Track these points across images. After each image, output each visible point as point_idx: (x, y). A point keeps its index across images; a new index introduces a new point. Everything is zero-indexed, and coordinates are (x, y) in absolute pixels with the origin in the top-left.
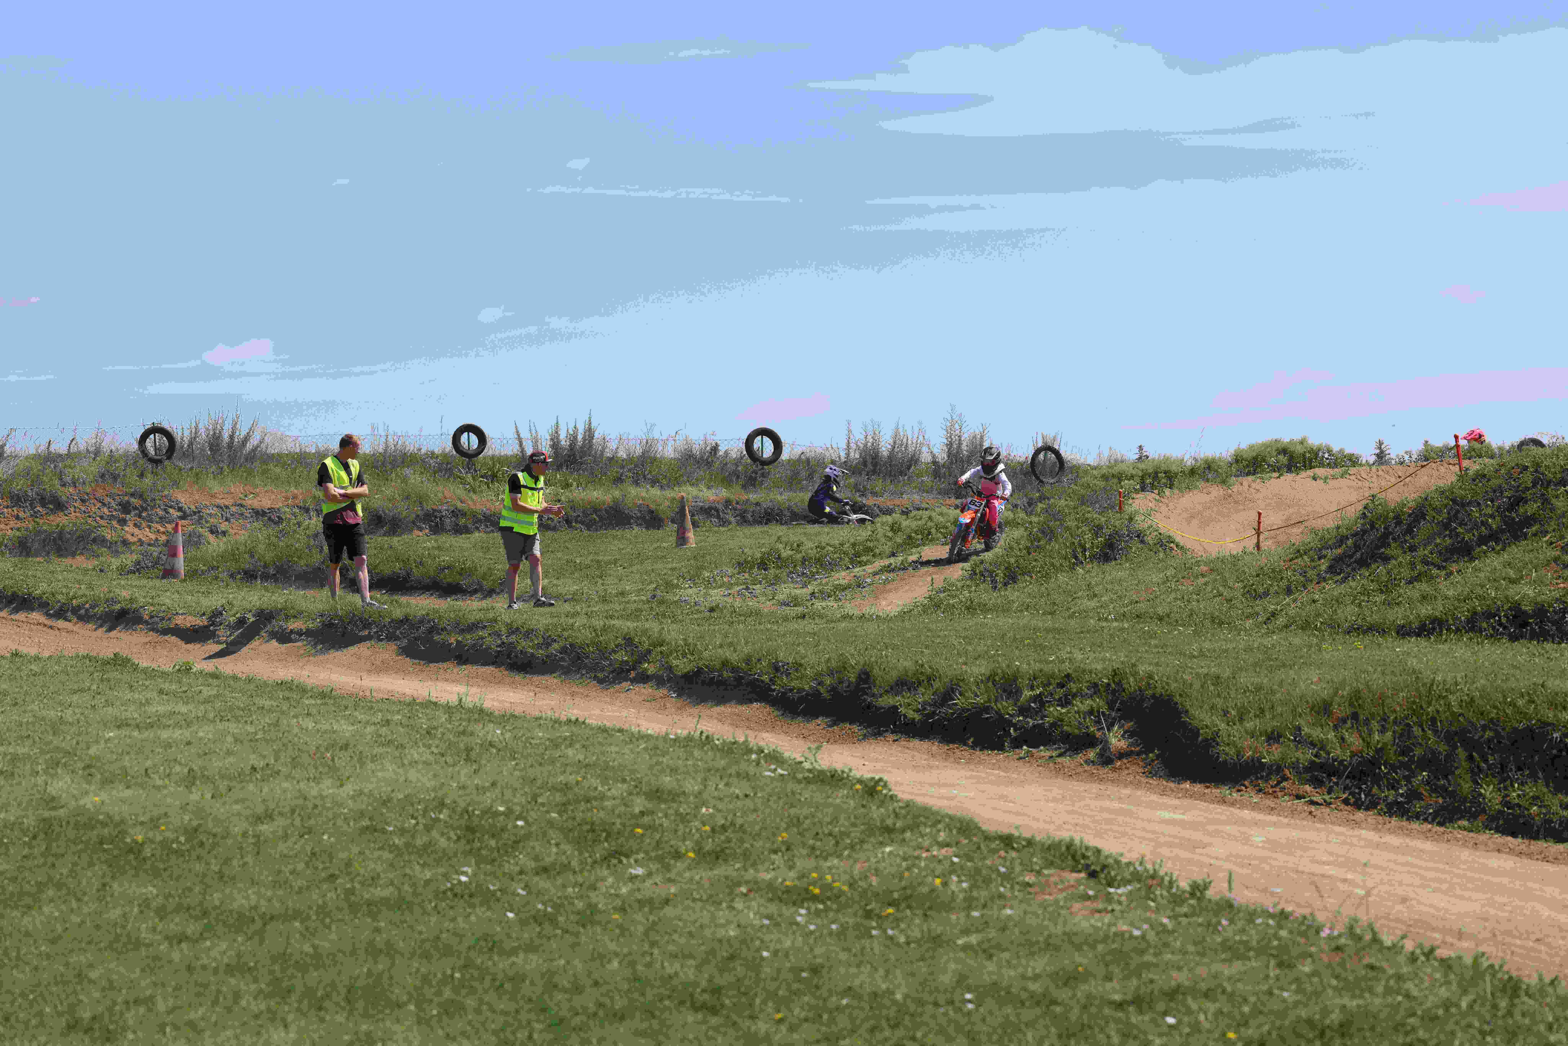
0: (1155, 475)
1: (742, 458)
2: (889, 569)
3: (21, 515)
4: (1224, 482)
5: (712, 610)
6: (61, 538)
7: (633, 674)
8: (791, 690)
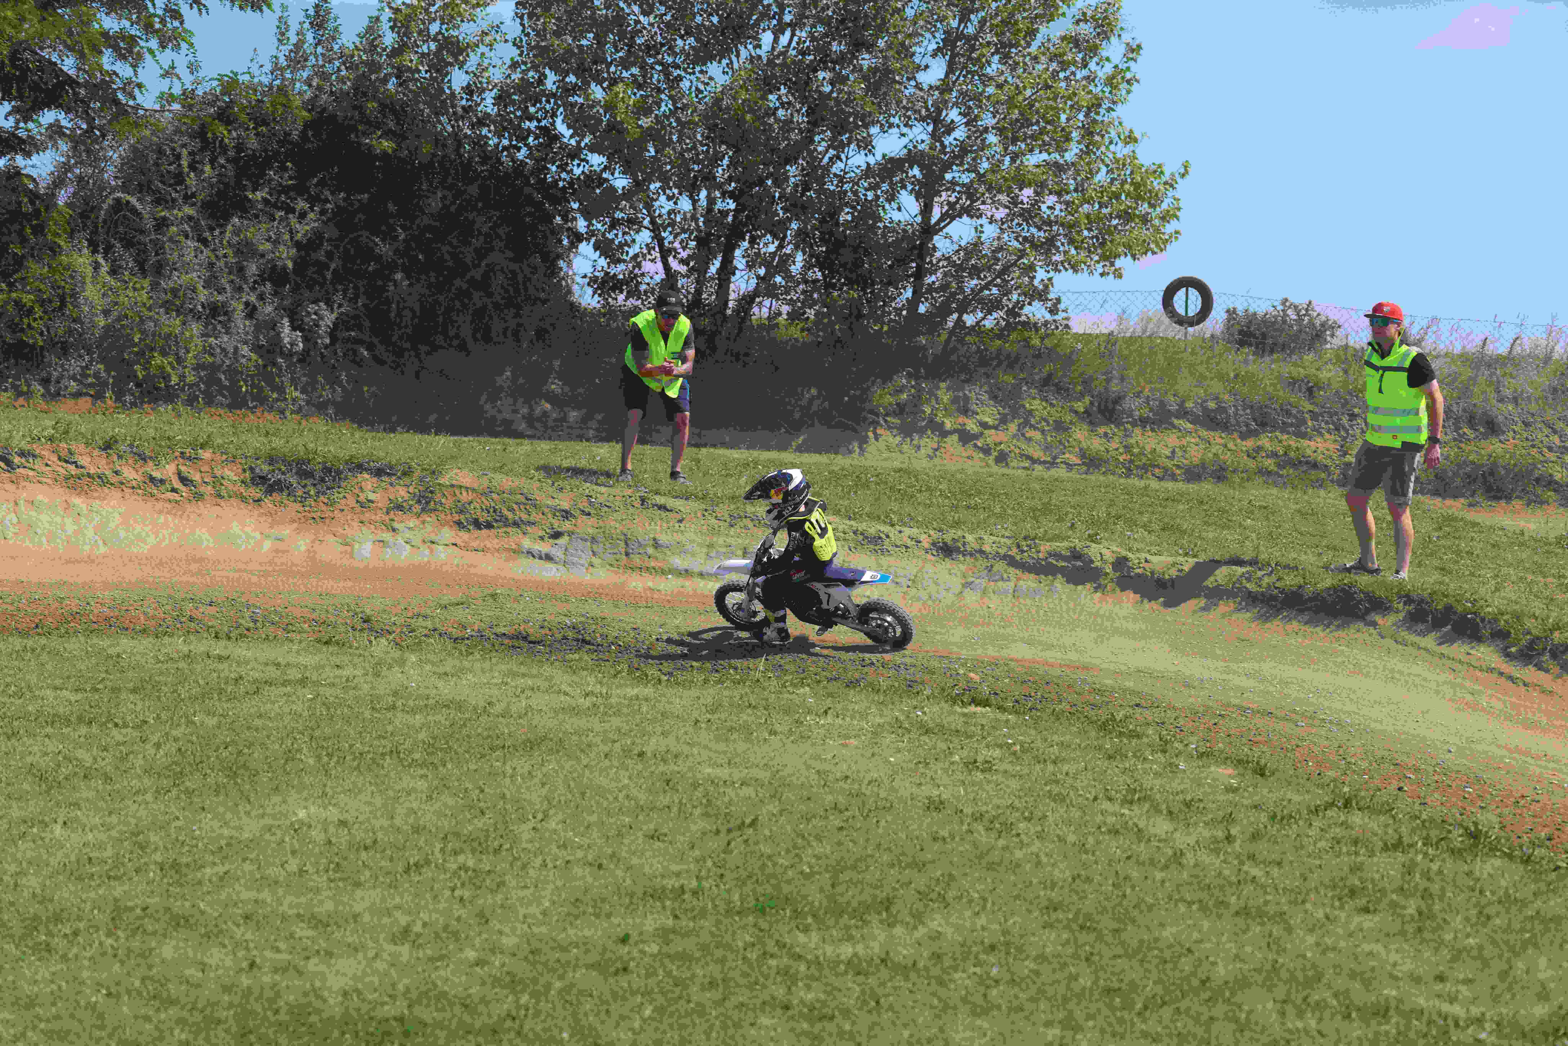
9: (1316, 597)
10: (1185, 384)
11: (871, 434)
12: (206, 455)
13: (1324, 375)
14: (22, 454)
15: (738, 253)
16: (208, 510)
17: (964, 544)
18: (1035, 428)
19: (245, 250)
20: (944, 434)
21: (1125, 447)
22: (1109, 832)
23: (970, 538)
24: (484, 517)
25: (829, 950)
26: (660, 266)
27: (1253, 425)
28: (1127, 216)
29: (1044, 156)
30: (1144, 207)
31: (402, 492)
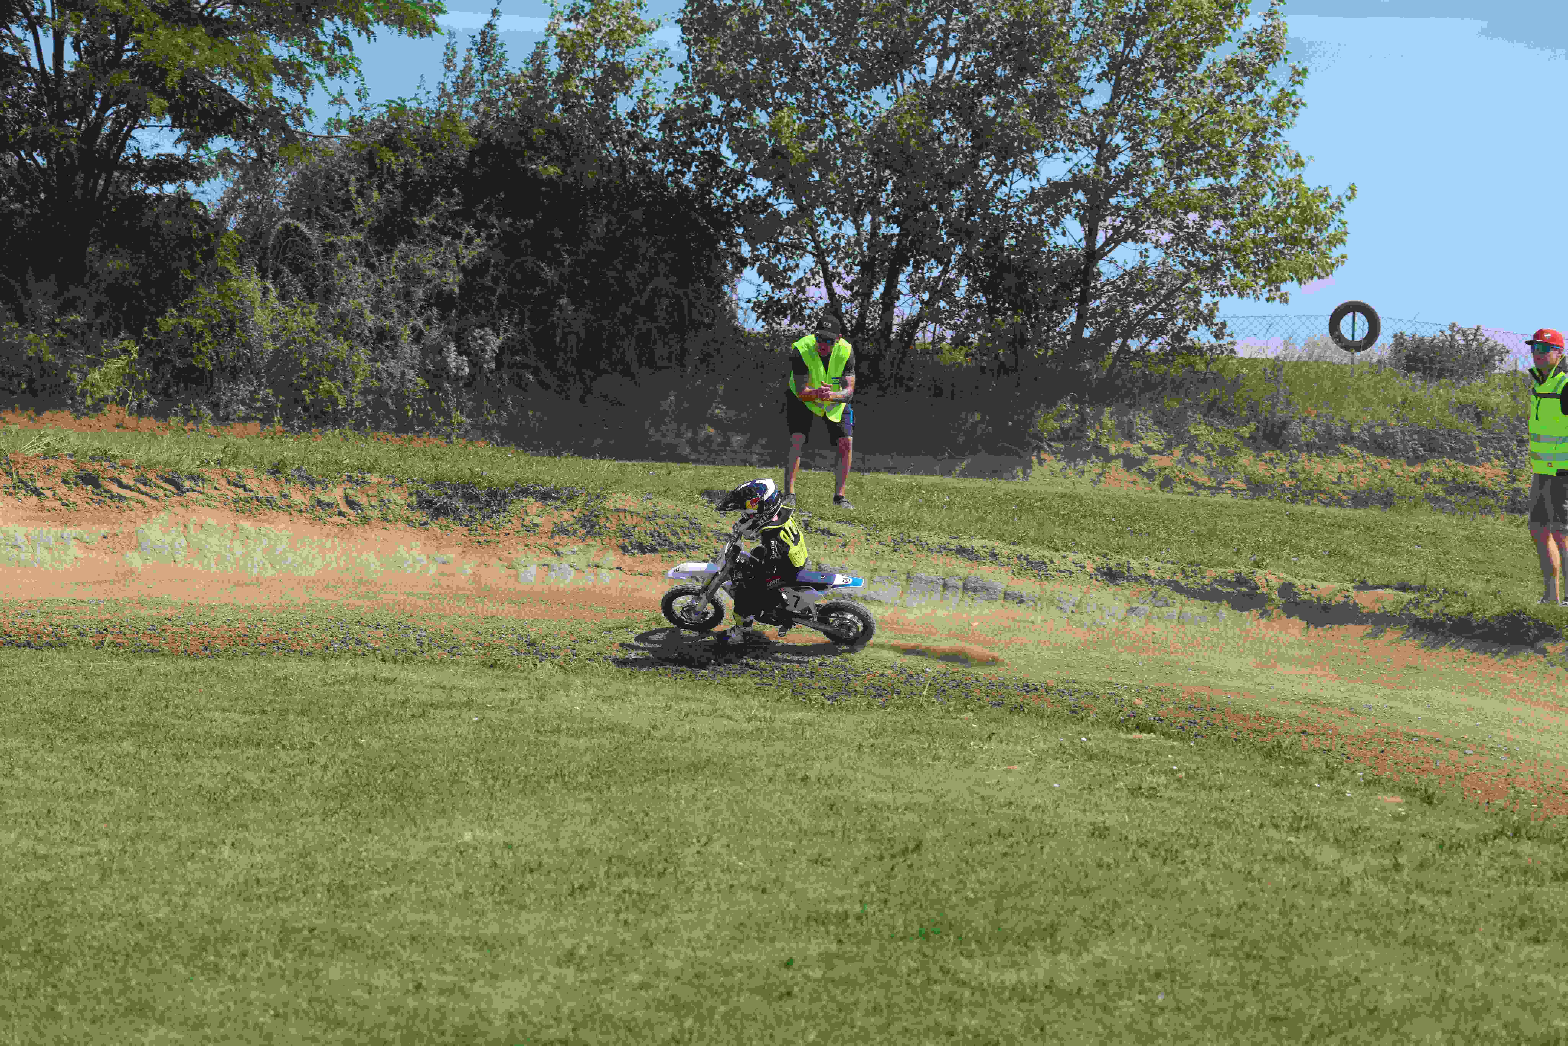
9: (1485, 623)
10: (1351, 410)
11: (1034, 459)
12: (373, 478)
13: (1493, 400)
14: (192, 477)
15: (902, 277)
16: (376, 534)
17: (1129, 570)
18: (1201, 454)
19: (413, 275)
20: (1108, 458)
21: (1292, 473)
22: (1275, 859)
23: (1134, 564)
24: (648, 541)
25: (994, 976)
26: (824, 290)
27: (1421, 451)
28: (1293, 240)
29: (1210, 180)
30: (1311, 232)
31: (567, 516)
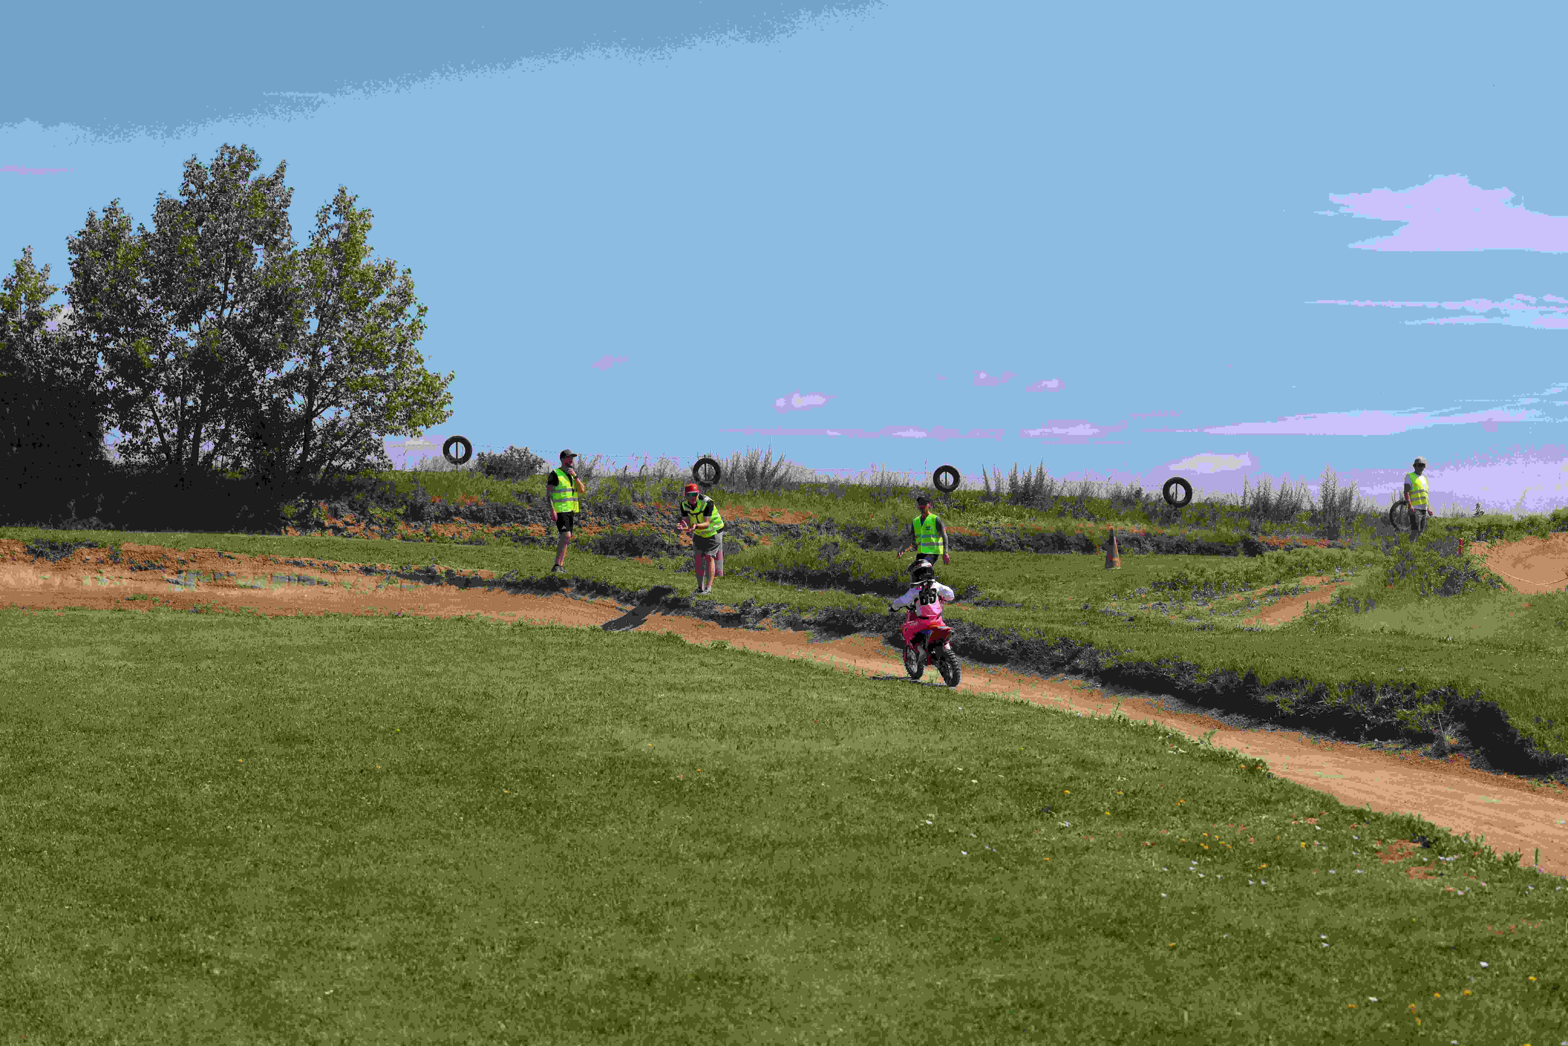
0: (1489, 528)
1: (1160, 500)
2: (1274, 593)
3: (603, 522)
4: (1543, 535)
5: (1131, 619)
6: (631, 541)
7: (1067, 668)
8: (1192, 686)
9: (537, 582)
11: (283, 530)
16: (9, 567)
17: (375, 568)
18: (376, 524)
20: (325, 529)
21: (427, 533)
24: (143, 565)
27: (498, 519)
29: (375, 371)
30: (432, 398)
31: (102, 555)
